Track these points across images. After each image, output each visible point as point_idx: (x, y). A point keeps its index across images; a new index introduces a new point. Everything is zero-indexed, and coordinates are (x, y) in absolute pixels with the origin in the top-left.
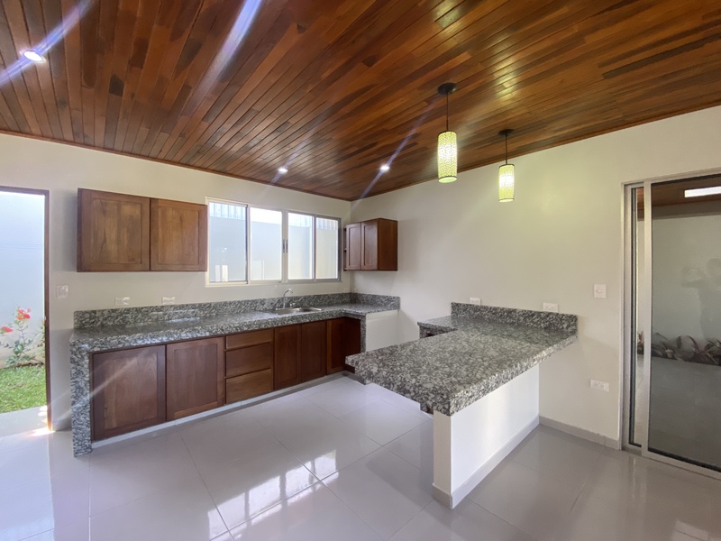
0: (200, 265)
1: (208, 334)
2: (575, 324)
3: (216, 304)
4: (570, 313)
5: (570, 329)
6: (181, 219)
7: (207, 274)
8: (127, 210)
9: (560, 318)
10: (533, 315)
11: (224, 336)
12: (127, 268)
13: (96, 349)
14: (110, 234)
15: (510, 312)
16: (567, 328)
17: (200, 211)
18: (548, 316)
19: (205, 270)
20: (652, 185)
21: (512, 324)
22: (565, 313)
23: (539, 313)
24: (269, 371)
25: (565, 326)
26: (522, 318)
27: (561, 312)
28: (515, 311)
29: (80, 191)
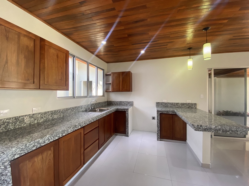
2: (196, 106)
3: (63, 110)
4: (195, 103)
5: (195, 107)
6: (57, 56)
9: (192, 104)
10: (184, 104)
11: (84, 128)
12: (23, 86)
15: (177, 104)
16: (194, 107)
18: (188, 104)
20: (214, 70)
21: (178, 107)
22: (193, 103)
23: (186, 103)
25: (193, 106)
26: (181, 105)
27: (192, 103)
28: (179, 103)
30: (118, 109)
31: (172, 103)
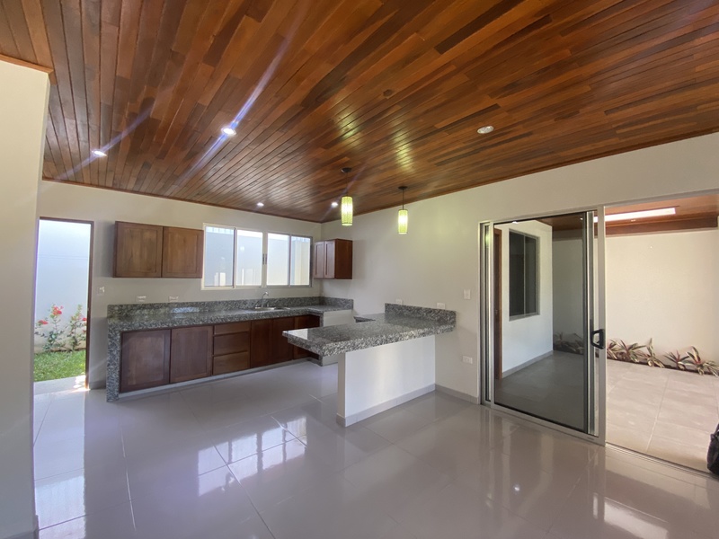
0: (197, 273)
1: (201, 323)
2: (455, 318)
3: (209, 303)
4: (451, 310)
5: (452, 321)
6: (185, 241)
7: (203, 280)
8: (147, 235)
9: (446, 313)
10: (431, 311)
11: (213, 326)
12: (146, 275)
13: (125, 330)
14: (135, 252)
16: (450, 320)
17: (199, 234)
18: (439, 312)
19: (201, 277)
21: (420, 318)
23: (435, 310)
24: (247, 353)
25: (449, 318)
26: (425, 314)
27: (447, 309)
28: (421, 308)
29: (117, 222)
30: (310, 312)
31: (410, 307)
